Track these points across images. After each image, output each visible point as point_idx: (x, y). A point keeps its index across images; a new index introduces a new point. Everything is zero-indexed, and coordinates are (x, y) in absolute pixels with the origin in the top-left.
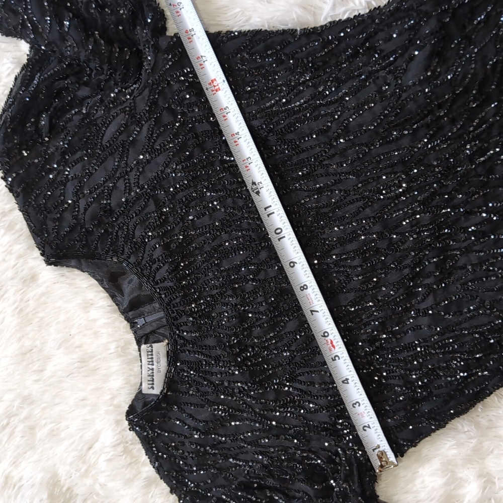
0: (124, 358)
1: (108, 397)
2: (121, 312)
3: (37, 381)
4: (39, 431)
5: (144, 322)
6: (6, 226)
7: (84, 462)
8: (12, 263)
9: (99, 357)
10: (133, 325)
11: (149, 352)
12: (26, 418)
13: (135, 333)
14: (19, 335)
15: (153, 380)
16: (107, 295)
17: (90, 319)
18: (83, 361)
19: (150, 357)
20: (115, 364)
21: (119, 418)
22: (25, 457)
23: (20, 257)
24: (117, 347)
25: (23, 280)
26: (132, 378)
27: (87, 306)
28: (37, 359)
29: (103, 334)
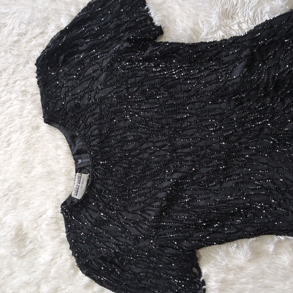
0: (67, 177)
1: (56, 194)
2: (72, 155)
3: (26, 177)
4: (20, 201)
5: (81, 162)
6: (32, 100)
7: (36, 223)
8: (30, 118)
9: (56, 173)
10: (76, 162)
11: (79, 177)
12: (16, 193)
13: (76, 166)
14: (23, 153)
15: (78, 191)
16: (68, 145)
17: (58, 154)
18: (49, 173)
19: (79, 179)
20: (63, 179)
21: (57, 205)
22: (10, 212)
23: (34, 116)
24: (66, 171)
25: (32, 128)
26: (69, 188)
27: (57, 148)
28: (29, 166)
29: (61, 163)
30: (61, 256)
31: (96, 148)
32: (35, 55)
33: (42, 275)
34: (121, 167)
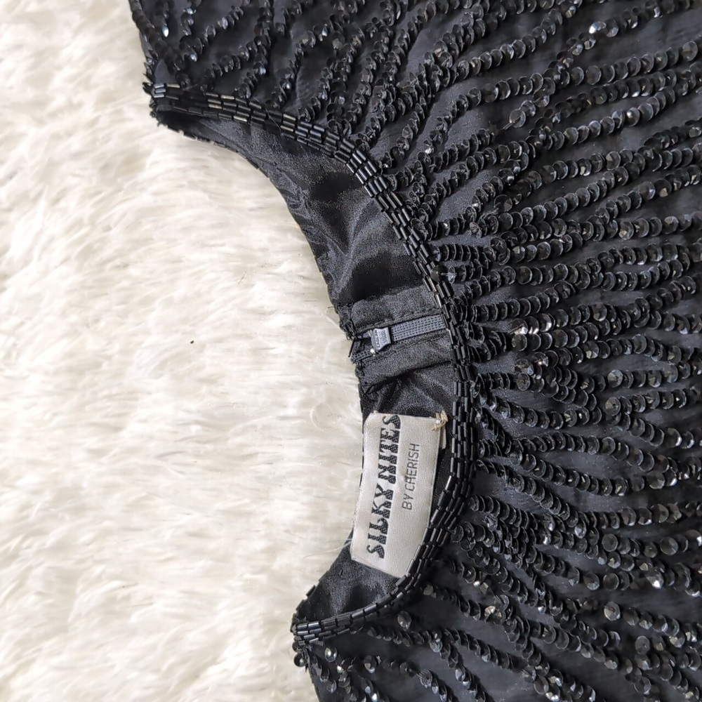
0: (317, 441)
1: (260, 545)
2: (333, 301)
3: (98, 453)
4: (83, 591)
5: (388, 341)
8: (88, 113)
9: (255, 421)
10: (359, 342)
11: (386, 437)
12: (61, 547)
13: (361, 370)
14: (73, 318)
15: (384, 528)
16: (305, 243)
17: (252, 305)
19: (387, 453)
20: (294, 453)
21: (277, 612)
22: (40, 650)
24: (305, 404)
25: (101, 164)
26: (331, 506)
27: (247, 267)
28: (106, 392)
29: (275, 356)
31: (473, 238)
34: (667, 349)
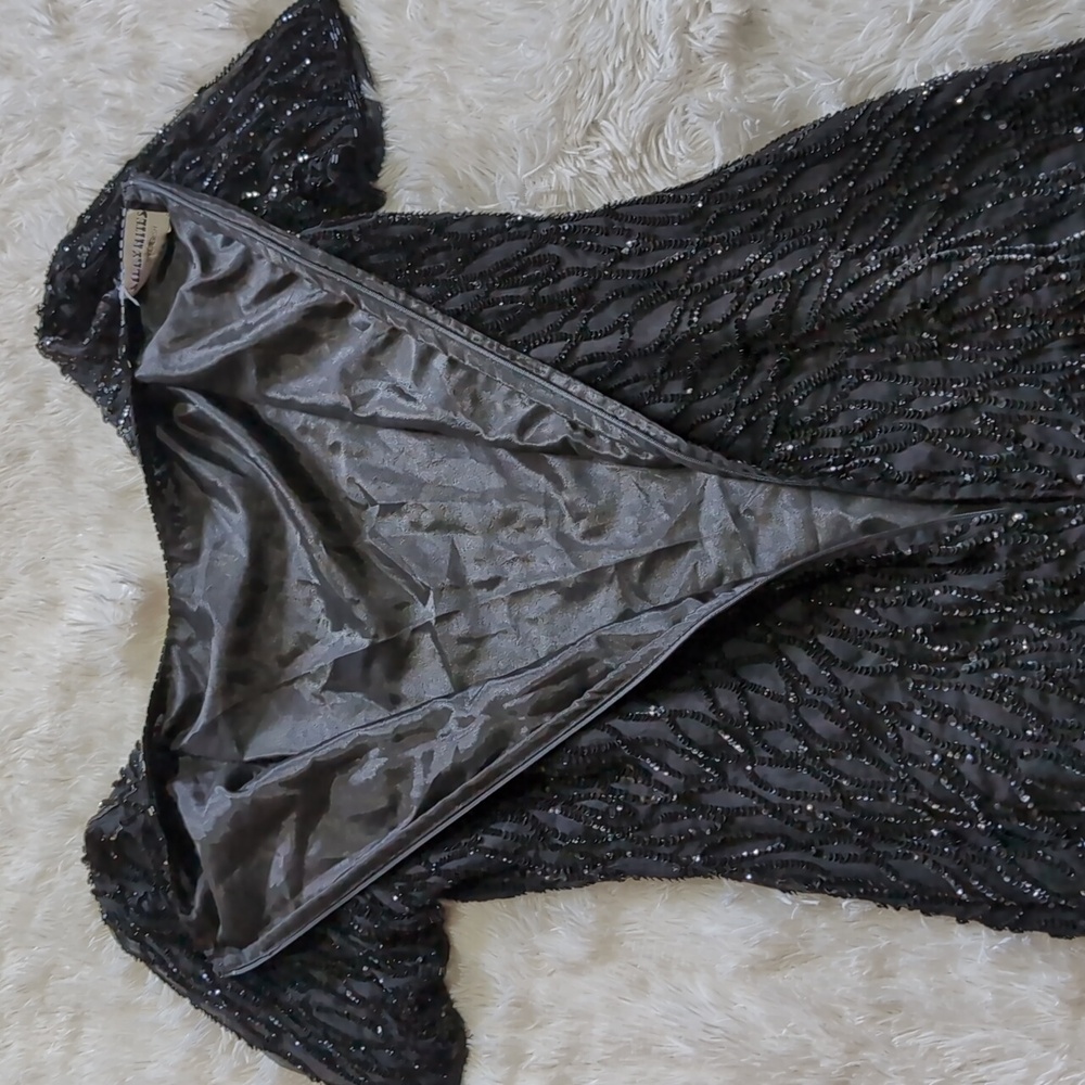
30: (65, 868)
32: (21, 225)
33: (9, 921)
